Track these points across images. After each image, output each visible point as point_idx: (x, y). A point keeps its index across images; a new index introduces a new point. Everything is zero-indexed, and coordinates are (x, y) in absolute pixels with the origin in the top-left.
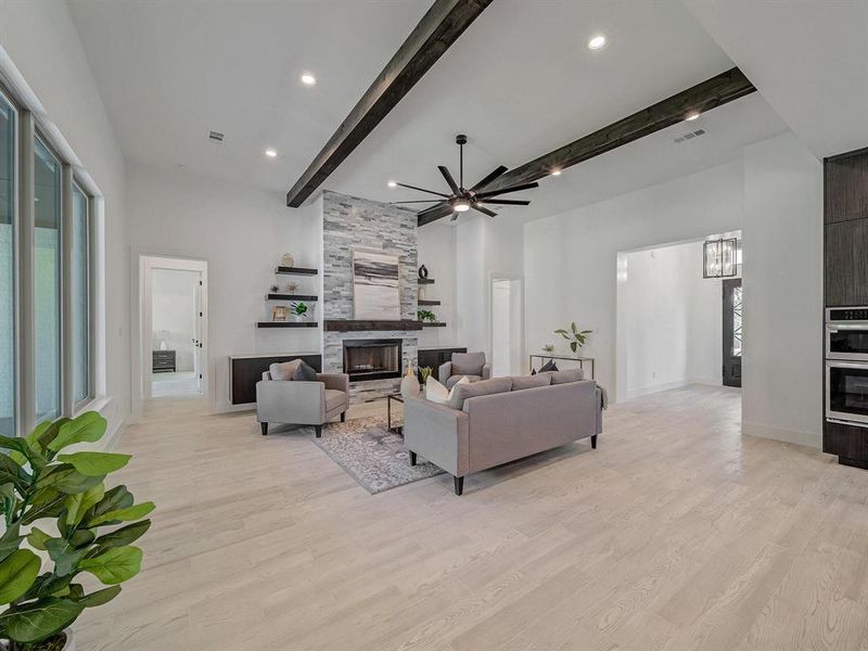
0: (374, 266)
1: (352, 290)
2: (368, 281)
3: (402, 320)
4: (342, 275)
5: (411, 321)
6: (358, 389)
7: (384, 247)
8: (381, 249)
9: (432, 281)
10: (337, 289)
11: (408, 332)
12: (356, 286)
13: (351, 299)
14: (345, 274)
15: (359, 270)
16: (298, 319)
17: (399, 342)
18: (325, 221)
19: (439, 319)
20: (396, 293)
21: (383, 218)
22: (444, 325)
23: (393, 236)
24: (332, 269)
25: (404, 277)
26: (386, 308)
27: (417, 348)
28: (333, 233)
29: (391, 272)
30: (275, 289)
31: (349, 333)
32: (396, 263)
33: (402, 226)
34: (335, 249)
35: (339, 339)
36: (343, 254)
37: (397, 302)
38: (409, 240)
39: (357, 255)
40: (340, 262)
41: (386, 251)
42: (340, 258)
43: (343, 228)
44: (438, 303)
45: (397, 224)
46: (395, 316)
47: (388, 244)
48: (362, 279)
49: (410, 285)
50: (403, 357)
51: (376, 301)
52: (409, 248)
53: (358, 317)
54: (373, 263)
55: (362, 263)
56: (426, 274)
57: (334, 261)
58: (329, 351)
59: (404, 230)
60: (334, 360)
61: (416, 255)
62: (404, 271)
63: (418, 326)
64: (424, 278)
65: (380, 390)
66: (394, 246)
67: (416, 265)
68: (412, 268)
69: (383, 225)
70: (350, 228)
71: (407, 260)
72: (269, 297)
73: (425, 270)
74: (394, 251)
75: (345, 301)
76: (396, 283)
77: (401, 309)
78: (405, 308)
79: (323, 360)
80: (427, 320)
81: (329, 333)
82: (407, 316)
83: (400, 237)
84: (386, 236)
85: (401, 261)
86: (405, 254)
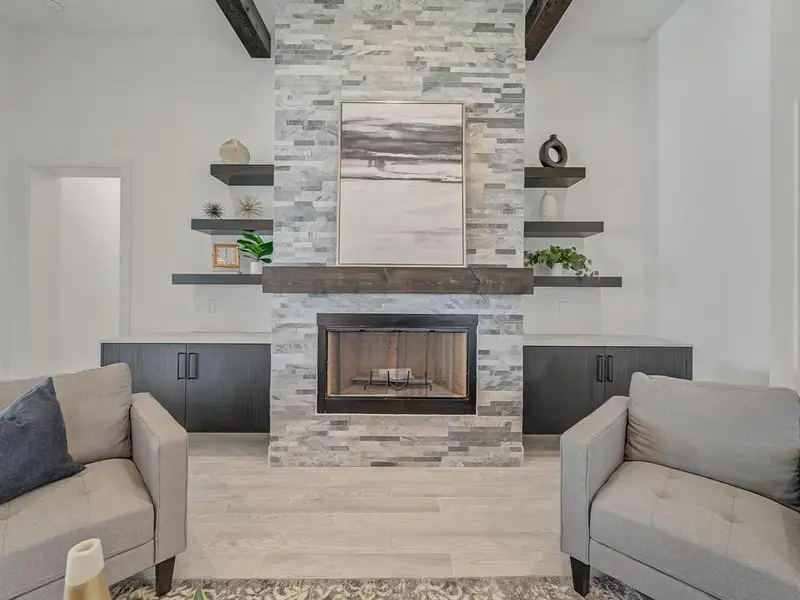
0: (394, 134)
1: (336, 194)
2: (374, 171)
3: (470, 267)
4: (319, 165)
5: (504, 269)
6: (356, 430)
7: (428, 86)
8: (418, 93)
9: (580, 173)
11: (493, 300)
12: (345, 184)
13: (332, 217)
14: (324, 160)
15: (353, 145)
16: (255, 268)
17: (469, 324)
19: (596, 267)
20: (456, 196)
21: (425, 16)
22: (616, 282)
23: (452, 57)
24: (292, 151)
25: (483, 158)
26: (422, 235)
27: (520, 342)
28: (296, 71)
29: (445, 143)
30: (215, 211)
31: (335, 297)
32: (458, 122)
33: (480, 27)
34: (302, 104)
35: (304, 312)
37: (457, 219)
39: (350, 111)
40: (313, 135)
41: (432, 95)
42: (312, 125)
43: (322, 55)
44: (598, 227)
45: (465, 25)
46: (451, 255)
47: (440, 78)
48: (360, 167)
50: (479, 363)
52: (498, 83)
53: (346, 257)
54: (391, 126)
55: (361, 128)
56: (562, 159)
57: (299, 133)
58: (286, 336)
59: (485, 39)
60: (297, 358)
61: (520, 98)
62: (483, 141)
63: (517, 283)
65: (411, 441)
66: (454, 81)
67: (518, 122)
68: (507, 133)
69: (425, 33)
70: (339, 54)
71: (492, 114)
72: (197, 225)
73: (553, 156)
74: (455, 93)
75: (321, 222)
76: (456, 170)
77: (469, 239)
78: (484, 235)
79: (275, 357)
80: (558, 270)
81: (285, 298)
82: (487, 257)
83: (477, 58)
84: (433, 58)
85: (474, 115)
86: (490, 98)
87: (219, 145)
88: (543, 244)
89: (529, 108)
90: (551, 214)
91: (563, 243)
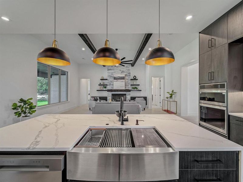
2: (117, 81)
7: (122, 72)
9: (137, 79)
10: (111, 83)
11: (128, 92)
12: (114, 82)
13: (113, 85)
14: (112, 79)
15: (115, 78)
16: (105, 89)
17: (125, 95)
18: (108, 69)
19: (139, 89)
20: (124, 83)
22: (141, 90)
23: (124, 70)
24: (109, 79)
25: (127, 79)
26: (121, 87)
27: (130, 96)
28: (109, 71)
29: (123, 78)
30: (100, 83)
31: (113, 92)
32: (124, 76)
33: (127, 67)
34: (110, 74)
35: (110, 94)
36: (112, 75)
37: (124, 85)
38: (128, 70)
39: (114, 75)
40: (111, 77)
42: (111, 76)
43: (112, 70)
44: (139, 85)
45: (125, 67)
46: (124, 89)
47: (123, 72)
48: (116, 80)
49: (128, 81)
51: (119, 85)
52: (128, 72)
53: (114, 89)
54: (118, 77)
55: (116, 77)
57: (110, 77)
58: (109, 96)
60: (110, 98)
61: (130, 73)
62: (127, 78)
63: (129, 91)
64: (135, 79)
66: (124, 72)
67: (130, 76)
68: (129, 77)
69: (121, 68)
70: (113, 70)
71: (127, 75)
72: (99, 85)
73: (135, 77)
74: (124, 73)
75: (112, 85)
76: (124, 81)
77: (125, 87)
78: (127, 86)
79: (108, 98)
80: (135, 89)
81: (109, 92)
82: (127, 88)
83: (126, 70)
84: (122, 70)
85: (126, 75)
86: (127, 74)
87: (101, 77)
88: (134, 87)
89: (131, 75)
90: (135, 84)
91: (136, 86)
